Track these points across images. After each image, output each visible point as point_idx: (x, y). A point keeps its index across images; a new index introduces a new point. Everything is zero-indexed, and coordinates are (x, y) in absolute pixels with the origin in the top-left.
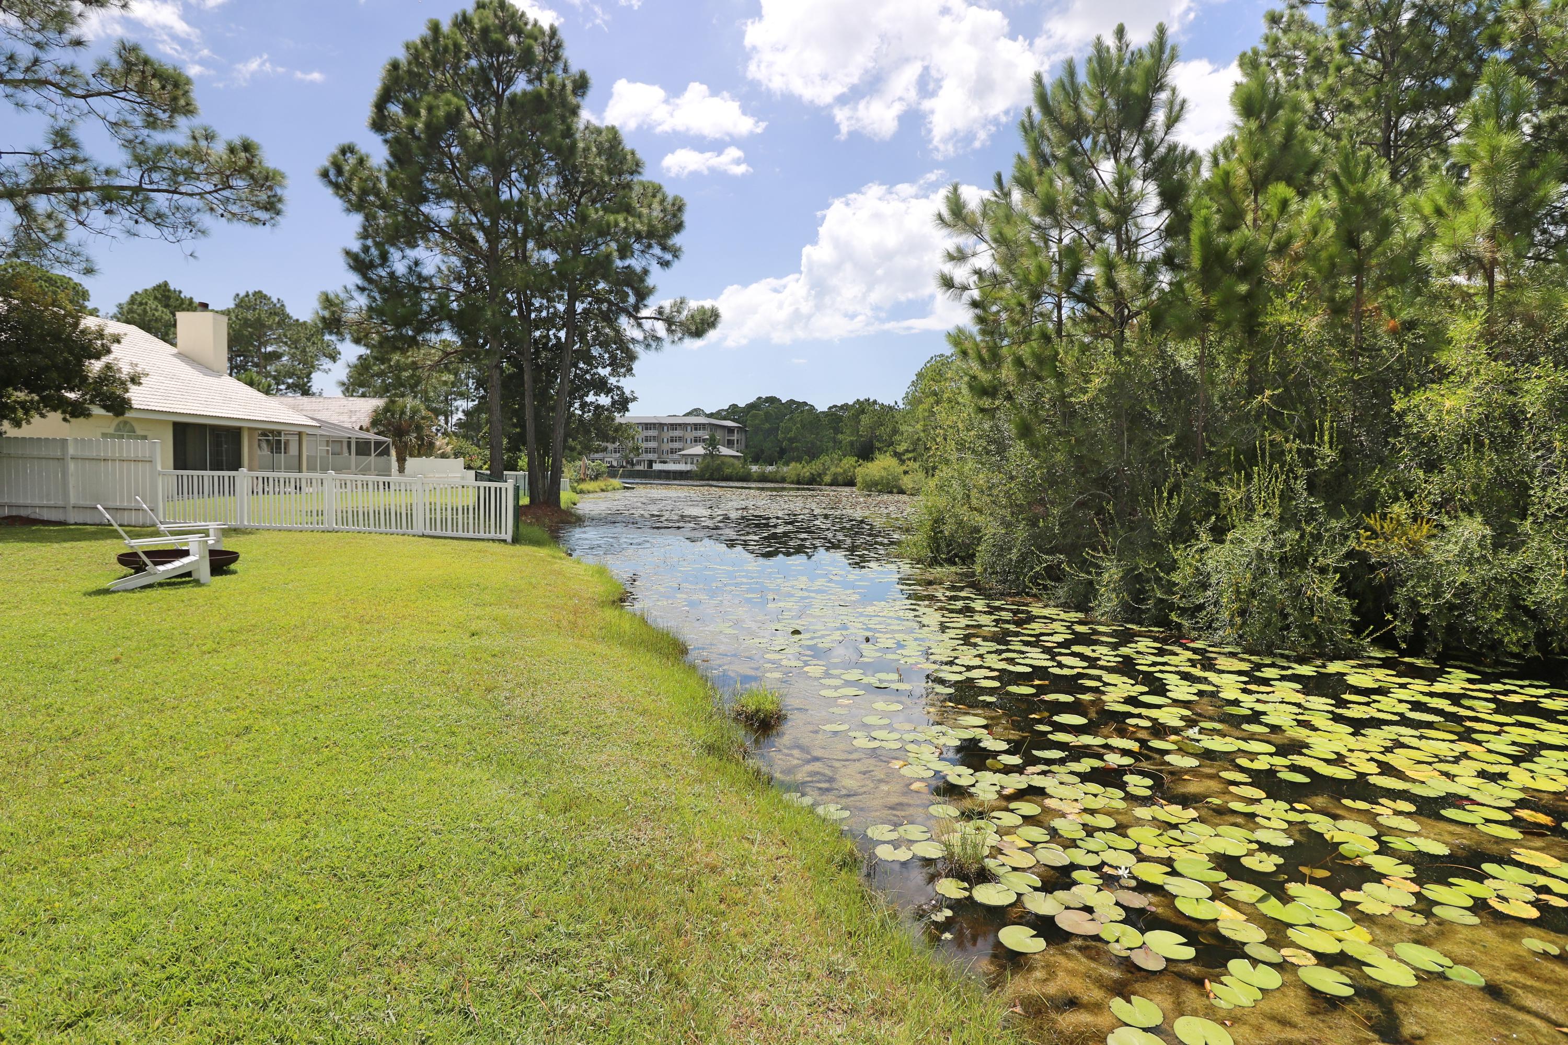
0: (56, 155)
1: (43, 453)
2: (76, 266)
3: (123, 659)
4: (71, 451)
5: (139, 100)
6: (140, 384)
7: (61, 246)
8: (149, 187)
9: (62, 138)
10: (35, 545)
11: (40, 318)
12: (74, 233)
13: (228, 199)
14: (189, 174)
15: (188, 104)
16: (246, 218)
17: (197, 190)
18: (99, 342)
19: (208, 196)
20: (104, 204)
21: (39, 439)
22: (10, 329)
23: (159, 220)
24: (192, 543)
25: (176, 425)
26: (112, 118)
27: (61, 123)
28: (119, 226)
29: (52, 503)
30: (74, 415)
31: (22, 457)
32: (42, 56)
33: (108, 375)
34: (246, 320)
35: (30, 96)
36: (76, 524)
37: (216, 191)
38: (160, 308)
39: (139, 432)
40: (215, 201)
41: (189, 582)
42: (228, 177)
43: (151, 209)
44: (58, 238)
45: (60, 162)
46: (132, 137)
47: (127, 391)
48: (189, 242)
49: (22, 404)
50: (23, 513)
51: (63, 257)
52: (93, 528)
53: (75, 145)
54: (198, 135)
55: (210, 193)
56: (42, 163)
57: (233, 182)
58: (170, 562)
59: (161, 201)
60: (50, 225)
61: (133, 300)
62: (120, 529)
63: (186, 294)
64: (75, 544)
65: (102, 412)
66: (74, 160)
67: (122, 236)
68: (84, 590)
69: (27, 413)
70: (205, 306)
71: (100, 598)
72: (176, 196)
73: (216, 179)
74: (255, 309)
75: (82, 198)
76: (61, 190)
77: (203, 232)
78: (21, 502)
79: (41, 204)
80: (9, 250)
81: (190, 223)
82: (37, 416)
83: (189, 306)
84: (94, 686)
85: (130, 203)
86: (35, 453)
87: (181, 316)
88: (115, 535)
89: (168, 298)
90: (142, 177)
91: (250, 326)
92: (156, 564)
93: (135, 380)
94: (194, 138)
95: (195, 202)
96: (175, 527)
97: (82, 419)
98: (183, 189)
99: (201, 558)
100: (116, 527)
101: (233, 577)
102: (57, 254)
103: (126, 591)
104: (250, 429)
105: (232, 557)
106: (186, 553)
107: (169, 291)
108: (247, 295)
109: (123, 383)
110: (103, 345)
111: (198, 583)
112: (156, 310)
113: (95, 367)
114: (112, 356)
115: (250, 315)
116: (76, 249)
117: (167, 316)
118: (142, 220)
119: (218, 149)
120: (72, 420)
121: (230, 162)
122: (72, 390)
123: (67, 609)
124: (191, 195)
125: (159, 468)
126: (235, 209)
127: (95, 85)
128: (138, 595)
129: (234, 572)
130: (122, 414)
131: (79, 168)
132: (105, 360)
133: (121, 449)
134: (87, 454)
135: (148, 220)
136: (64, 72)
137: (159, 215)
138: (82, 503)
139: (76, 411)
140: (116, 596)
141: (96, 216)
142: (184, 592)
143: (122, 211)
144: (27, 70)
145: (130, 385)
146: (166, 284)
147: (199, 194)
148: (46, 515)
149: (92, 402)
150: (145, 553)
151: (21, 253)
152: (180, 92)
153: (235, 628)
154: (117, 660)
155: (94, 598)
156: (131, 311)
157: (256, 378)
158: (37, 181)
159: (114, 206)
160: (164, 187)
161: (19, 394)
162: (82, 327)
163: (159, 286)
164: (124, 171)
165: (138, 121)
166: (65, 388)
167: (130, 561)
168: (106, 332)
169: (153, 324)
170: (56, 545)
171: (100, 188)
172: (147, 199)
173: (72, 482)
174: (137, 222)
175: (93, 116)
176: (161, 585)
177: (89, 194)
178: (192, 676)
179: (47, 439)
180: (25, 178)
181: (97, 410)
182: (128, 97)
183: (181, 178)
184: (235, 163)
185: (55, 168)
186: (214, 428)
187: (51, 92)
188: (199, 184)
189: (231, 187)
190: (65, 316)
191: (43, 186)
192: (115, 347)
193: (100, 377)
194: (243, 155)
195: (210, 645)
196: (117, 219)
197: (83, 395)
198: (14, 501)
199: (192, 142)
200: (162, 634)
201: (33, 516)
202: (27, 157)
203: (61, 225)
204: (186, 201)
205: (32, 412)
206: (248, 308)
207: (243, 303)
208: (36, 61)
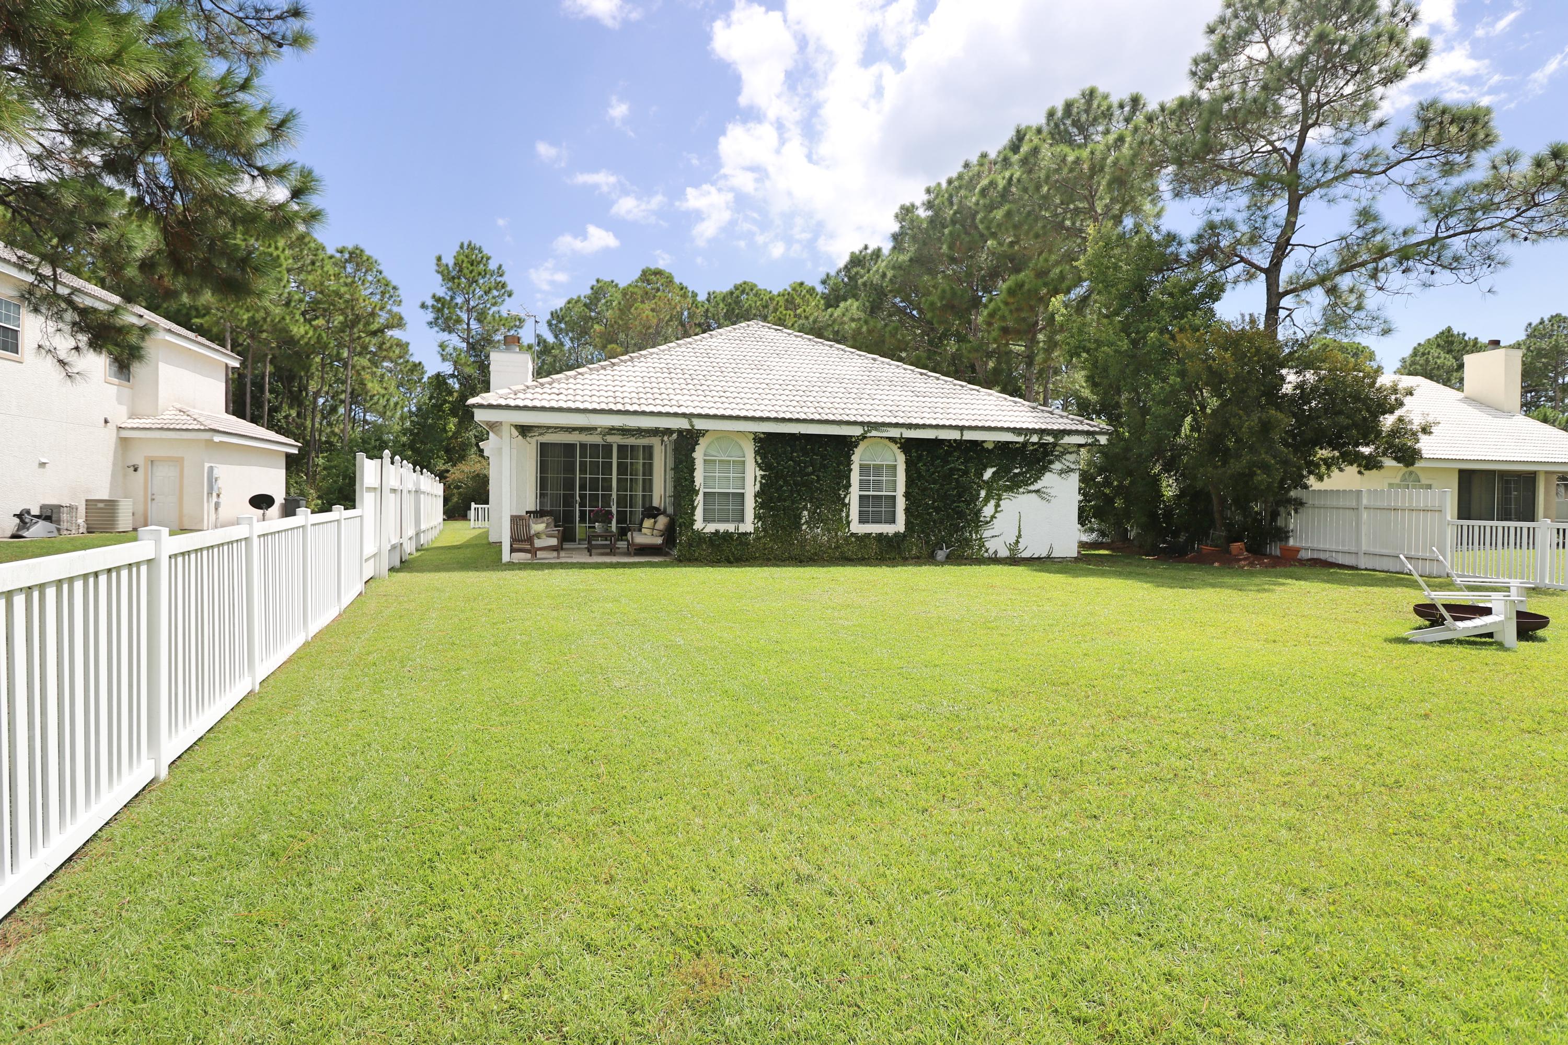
0: (1360, 233)
1: (1341, 503)
2: (1375, 330)
3: (1433, 716)
4: (1365, 501)
5: (1436, 153)
6: (1431, 433)
7: (1362, 314)
8: (1445, 234)
9: (1366, 216)
10: (1335, 586)
11: (1343, 383)
12: (1373, 299)
13: (1533, 219)
14: (1487, 208)
15: (1487, 136)
16: (1556, 232)
17: (1496, 221)
18: (1393, 397)
19: (1511, 224)
20: (1401, 264)
21: (1338, 491)
22: (1319, 396)
23: (1455, 264)
24: (1495, 601)
25: (1461, 472)
26: (1409, 181)
27: (1364, 203)
28: (1416, 282)
29: (1346, 549)
30: (1368, 468)
31: (1326, 508)
32: (1348, 150)
33: (1399, 430)
34: (1539, 350)
35: (1340, 189)
36: (1366, 569)
37: (1519, 215)
38: (1442, 355)
39: (1424, 481)
40: (1518, 226)
41: (1491, 644)
42: (1533, 195)
43: (1448, 254)
44: (1359, 308)
45: (1363, 238)
46: (1427, 192)
47: (1417, 441)
48: (1487, 278)
49: (1325, 461)
50: (1322, 556)
51: (1364, 323)
52: (1383, 575)
53: (1375, 218)
54: (1497, 163)
55: (1512, 219)
56: (1348, 245)
57: (1540, 198)
58: (1470, 619)
59: (1458, 244)
60: (1353, 297)
61: (1415, 353)
62: (1420, 580)
63: (1470, 335)
64: (1369, 588)
65: (1394, 463)
66: (1375, 232)
67: (1416, 290)
68: (1384, 636)
69: (1328, 468)
70: (1496, 343)
71: (1400, 647)
72: (1473, 235)
73: (1518, 202)
74: (1551, 336)
75: (1381, 264)
76: (1363, 264)
77: (1503, 263)
78: (1321, 546)
79: (1345, 281)
80: (1318, 329)
81: (1489, 258)
82: (1336, 471)
83: (1476, 347)
84: (1408, 738)
85: (1426, 257)
86: (1335, 504)
87: (1468, 359)
88: (1414, 585)
89: (1452, 343)
90: (1438, 226)
91: (1545, 356)
92: (1456, 619)
93: (1425, 430)
94: (1494, 167)
95: (1496, 233)
96: (1473, 581)
97: (1374, 471)
98: (1480, 225)
99: (1508, 619)
100: (1416, 577)
101: (1541, 644)
102: (1359, 322)
103: (1424, 643)
104: (1547, 472)
105: (1541, 621)
106: (1487, 611)
107: (1452, 336)
108: (1542, 322)
109: (1414, 434)
110: (1396, 399)
111: (1501, 646)
112: (1438, 357)
113: (1388, 421)
114: (1404, 409)
115: (1544, 344)
116: (1375, 314)
117: (1451, 362)
118: (1437, 269)
119: (1524, 167)
120: (1366, 472)
121: (1537, 176)
122: (1367, 445)
123: (1371, 652)
124: (1490, 228)
125: (1449, 518)
126: (1539, 227)
127: (1394, 156)
128: (1437, 649)
129: (1543, 640)
130: (1412, 464)
131: (1379, 238)
132: (1398, 413)
133: (1411, 499)
134: (1379, 504)
135: (1444, 267)
136: (1367, 157)
137: (1456, 259)
138: (1372, 550)
139: (1370, 464)
140: (1416, 647)
141: (1394, 278)
142: (1488, 654)
143: (1418, 265)
144: (1337, 168)
145: (1421, 435)
146: (1449, 330)
147: (1500, 224)
148: (1341, 560)
149: (1384, 454)
150: (1445, 606)
151: (1329, 328)
152: (1479, 127)
153: (1558, 709)
154: (1426, 716)
155: (1394, 646)
156: (1413, 363)
157: (1550, 413)
158: (1343, 261)
159: (1411, 263)
160: (1460, 230)
161: (1324, 451)
162: (1377, 385)
163: (1442, 333)
164: (1421, 227)
165: (1434, 174)
166: (1361, 444)
167: (1427, 612)
168: (1399, 387)
169: (1435, 372)
170: (1352, 589)
171: (1397, 251)
172: (1444, 247)
173: (1364, 529)
174: (1433, 273)
175: (1393, 186)
176: (1460, 642)
177: (1387, 259)
178: (1514, 755)
179: (1344, 491)
180: (1333, 262)
181: (1389, 462)
182: (1426, 154)
183: (1479, 214)
184: (1543, 176)
185: (1358, 245)
186: (1503, 474)
187: (1357, 179)
188: (1499, 214)
189: (1537, 205)
190: (1364, 378)
191: (1346, 267)
192: (1407, 400)
193: (1392, 431)
194: (1553, 163)
195: (1528, 724)
196: (1413, 275)
197: (1377, 448)
198: (1315, 546)
199: (1493, 172)
200: (1470, 697)
201: (1330, 560)
202: (1336, 244)
203: (1361, 296)
204: (1486, 236)
205: (1334, 468)
206: (1543, 337)
207: (1536, 332)
208: (1344, 158)
